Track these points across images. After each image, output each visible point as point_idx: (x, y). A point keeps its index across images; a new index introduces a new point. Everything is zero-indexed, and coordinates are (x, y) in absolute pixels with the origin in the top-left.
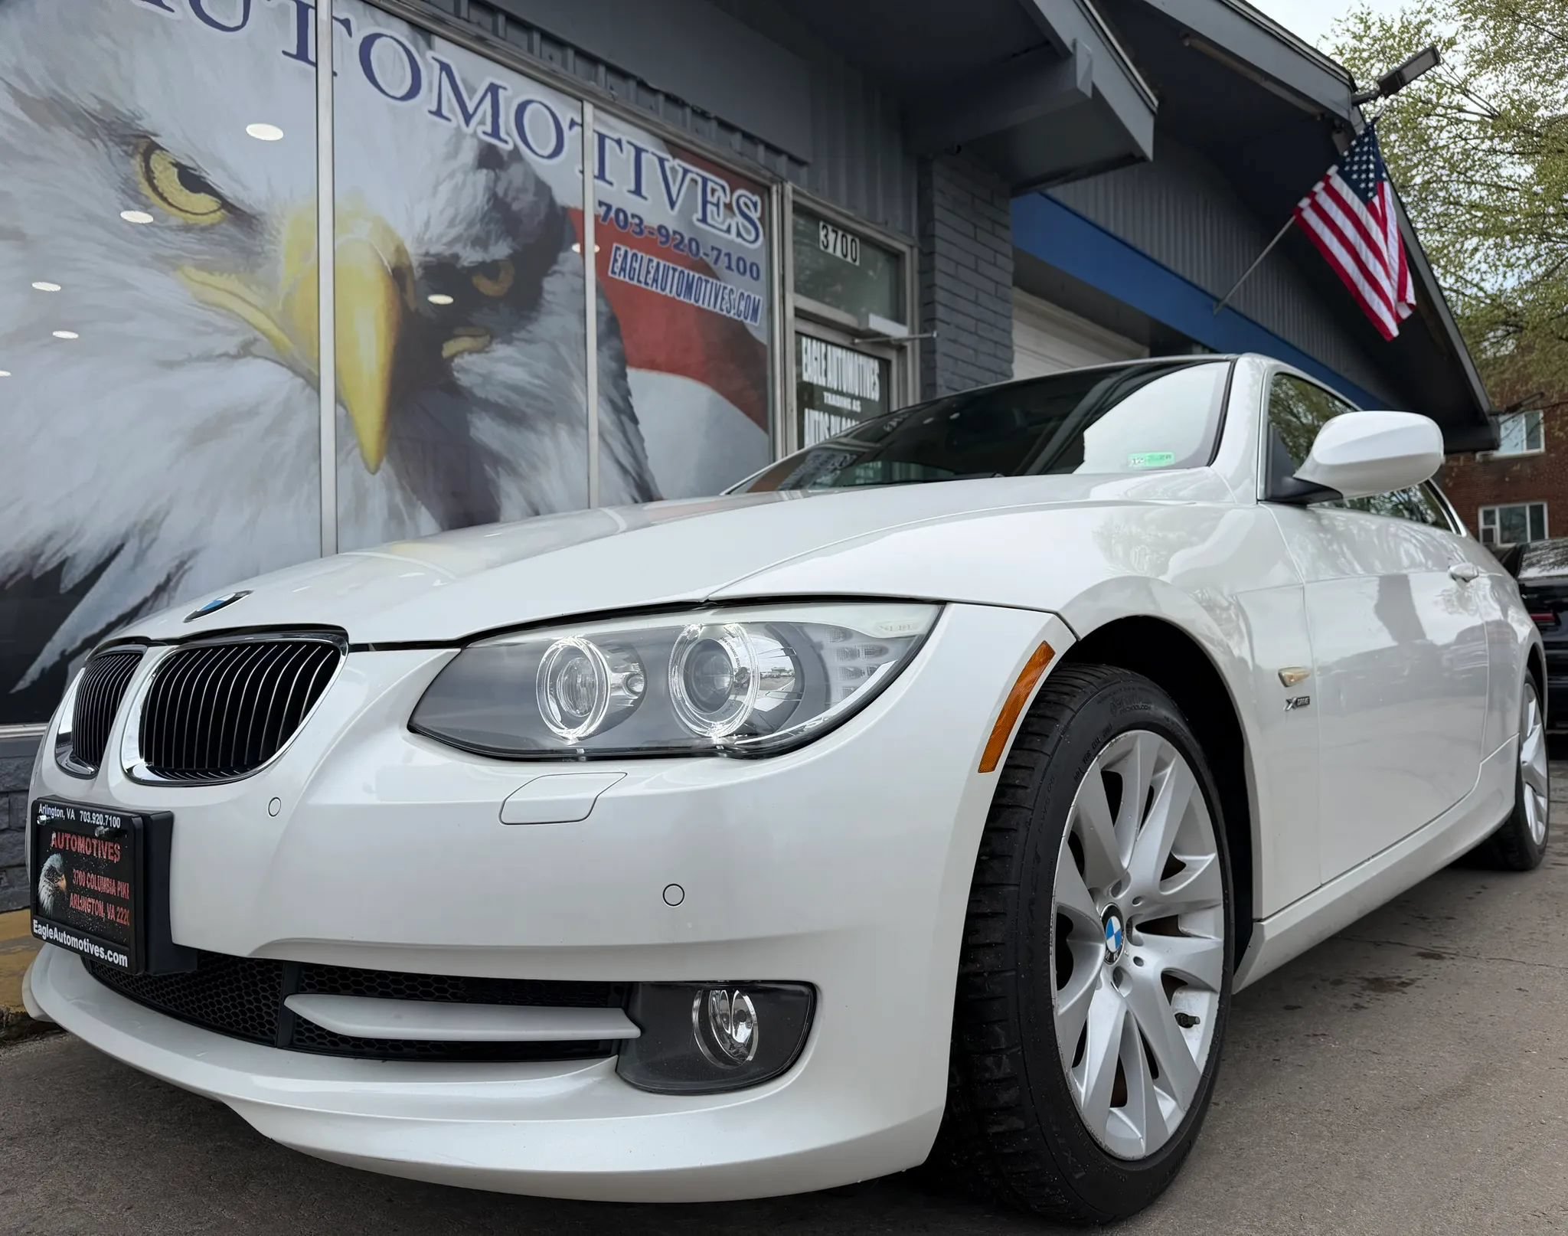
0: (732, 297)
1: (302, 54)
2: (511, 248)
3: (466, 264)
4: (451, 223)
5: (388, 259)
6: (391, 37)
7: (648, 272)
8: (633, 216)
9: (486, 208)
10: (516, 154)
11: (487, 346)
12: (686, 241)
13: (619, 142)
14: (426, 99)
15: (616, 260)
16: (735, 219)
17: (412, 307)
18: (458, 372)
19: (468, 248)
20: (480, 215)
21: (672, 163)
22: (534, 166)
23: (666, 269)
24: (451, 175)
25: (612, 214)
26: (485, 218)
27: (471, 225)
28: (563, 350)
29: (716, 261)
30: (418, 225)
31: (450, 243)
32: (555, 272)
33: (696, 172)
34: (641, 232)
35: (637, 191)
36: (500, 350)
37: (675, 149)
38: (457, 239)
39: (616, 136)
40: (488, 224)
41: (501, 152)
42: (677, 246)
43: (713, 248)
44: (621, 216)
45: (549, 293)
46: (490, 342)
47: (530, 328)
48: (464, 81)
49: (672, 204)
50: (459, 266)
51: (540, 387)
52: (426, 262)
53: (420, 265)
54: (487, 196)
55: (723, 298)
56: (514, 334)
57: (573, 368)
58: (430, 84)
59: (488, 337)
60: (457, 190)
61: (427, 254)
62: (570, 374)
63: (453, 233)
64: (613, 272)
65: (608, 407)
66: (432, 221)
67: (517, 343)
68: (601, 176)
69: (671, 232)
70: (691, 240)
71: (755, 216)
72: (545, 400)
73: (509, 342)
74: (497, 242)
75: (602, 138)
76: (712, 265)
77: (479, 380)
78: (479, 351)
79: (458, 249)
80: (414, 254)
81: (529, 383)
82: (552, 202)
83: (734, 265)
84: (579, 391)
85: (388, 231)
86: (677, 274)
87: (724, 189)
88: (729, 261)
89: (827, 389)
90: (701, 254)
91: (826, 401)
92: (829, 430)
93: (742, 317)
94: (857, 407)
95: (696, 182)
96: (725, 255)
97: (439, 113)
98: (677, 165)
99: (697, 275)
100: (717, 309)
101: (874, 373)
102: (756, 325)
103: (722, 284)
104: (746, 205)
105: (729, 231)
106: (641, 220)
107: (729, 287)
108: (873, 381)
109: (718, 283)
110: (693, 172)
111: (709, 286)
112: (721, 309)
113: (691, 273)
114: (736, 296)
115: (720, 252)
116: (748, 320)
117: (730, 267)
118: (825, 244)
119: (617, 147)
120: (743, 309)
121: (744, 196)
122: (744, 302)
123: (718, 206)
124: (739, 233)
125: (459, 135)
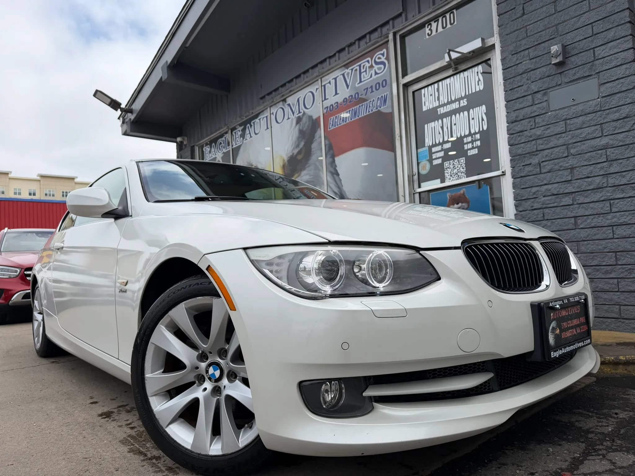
0: (373, 103)
1: (268, 128)
2: (304, 142)
3: (295, 154)
4: (292, 145)
5: (282, 164)
6: (280, 108)
7: (340, 119)
8: (335, 104)
9: (298, 135)
10: (304, 113)
11: (300, 174)
12: (354, 96)
13: (330, 82)
14: (286, 117)
15: (330, 123)
16: (374, 69)
17: (286, 173)
19: (295, 150)
20: (297, 139)
21: (347, 71)
22: (308, 113)
24: (291, 133)
25: (329, 109)
27: (296, 143)
28: (317, 163)
29: (366, 94)
30: (286, 151)
31: (292, 151)
32: (314, 141)
34: (338, 107)
36: (304, 173)
37: (346, 66)
38: (293, 149)
39: (328, 81)
40: (299, 140)
41: (300, 116)
42: (350, 102)
43: (364, 90)
44: (331, 107)
45: (313, 148)
47: (309, 162)
48: (292, 105)
49: (348, 86)
50: (294, 156)
51: (312, 178)
52: (288, 159)
53: (287, 161)
54: (298, 132)
55: (370, 107)
56: (306, 167)
57: (320, 167)
58: (287, 112)
59: (300, 171)
60: (293, 136)
61: (288, 157)
62: (319, 170)
64: (329, 128)
66: (288, 148)
67: (306, 169)
68: (325, 99)
69: (348, 98)
70: (355, 94)
71: (383, 59)
73: (304, 170)
74: (301, 143)
75: (324, 86)
76: (364, 97)
78: (299, 176)
80: (286, 159)
82: (313, 120)
83: (374, 89)
85: (281, 157)
87: (368, 61)
88: (372, 90)
89: (440, 106)
90: (360, 96)
91: (439, 113)
92: (442, 128)
93: (379, 108)
94: (464, 103)
95: (356, 70)
96: (370, 88)
97: (289, 118)
98: (349, 70)
99: (358, 106)
100: (368, 113)
101: (478, 75)
102: (386, 106)
103: (369, 101)
104: (379, 58)
105: (371, 77)
106: (337, 103)
107: (372, 100)
108: (477, 80)
109: (367, 102)
110: (355, 67)
111: (363, 106)
112: (369, 112)
113: (356, 107)
114: (376, 101)
115: (367, 89)
116: (382, 107)
117: (372, 91)
118: (430, 33)
119: (329, 84)
120: (379, 105)
121: (378, 54)
122: (379, 101)
123: (366, 71)
124: (376, 73)
125: (292, 119)
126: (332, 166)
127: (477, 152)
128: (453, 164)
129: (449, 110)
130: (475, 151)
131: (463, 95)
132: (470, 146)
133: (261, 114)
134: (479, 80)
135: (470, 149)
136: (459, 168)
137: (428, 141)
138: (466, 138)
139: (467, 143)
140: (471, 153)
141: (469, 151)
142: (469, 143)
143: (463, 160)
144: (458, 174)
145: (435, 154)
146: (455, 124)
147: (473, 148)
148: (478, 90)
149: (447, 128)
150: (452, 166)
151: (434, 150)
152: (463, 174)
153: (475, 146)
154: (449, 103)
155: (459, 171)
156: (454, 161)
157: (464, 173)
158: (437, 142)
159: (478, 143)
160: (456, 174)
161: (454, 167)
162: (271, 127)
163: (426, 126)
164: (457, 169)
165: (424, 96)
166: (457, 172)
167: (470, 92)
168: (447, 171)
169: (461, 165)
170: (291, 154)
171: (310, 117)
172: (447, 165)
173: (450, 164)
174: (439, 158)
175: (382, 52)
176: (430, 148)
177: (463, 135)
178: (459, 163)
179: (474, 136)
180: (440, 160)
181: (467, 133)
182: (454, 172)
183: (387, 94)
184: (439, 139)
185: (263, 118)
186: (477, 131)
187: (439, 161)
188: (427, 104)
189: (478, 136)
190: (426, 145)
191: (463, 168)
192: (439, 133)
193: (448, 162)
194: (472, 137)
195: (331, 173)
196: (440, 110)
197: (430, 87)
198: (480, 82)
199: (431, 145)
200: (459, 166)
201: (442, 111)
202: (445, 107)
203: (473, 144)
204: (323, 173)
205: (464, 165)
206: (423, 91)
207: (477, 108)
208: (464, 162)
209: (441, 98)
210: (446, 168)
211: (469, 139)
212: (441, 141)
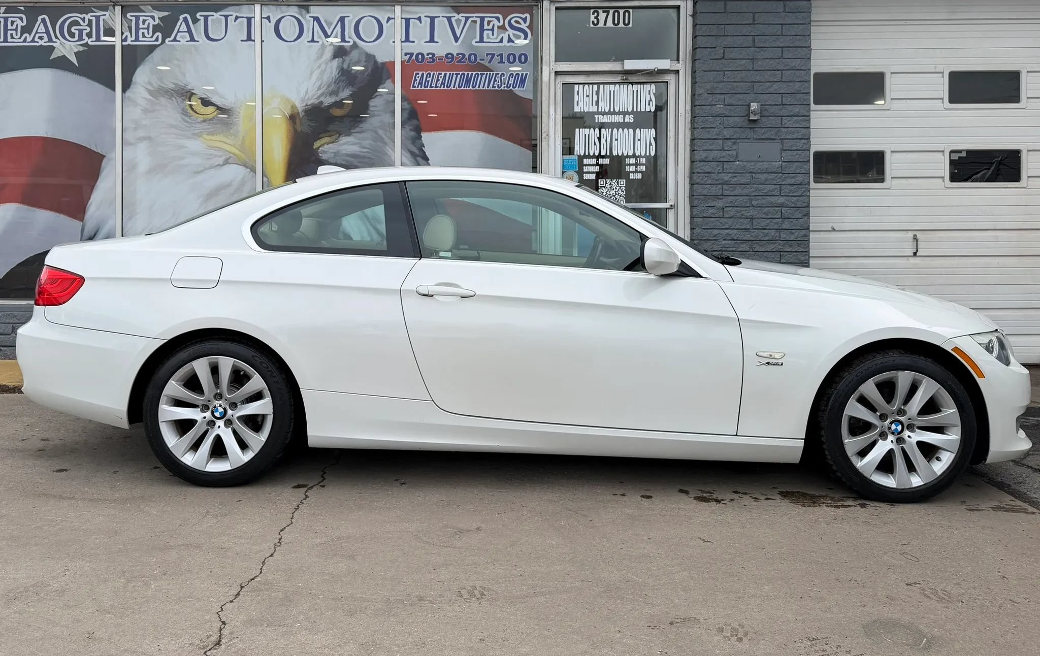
0: (503, 78)
1: (249, 38)
2: (351, 91)
3: (326, 105)
4: (319, 89)
5: (288, 112)
6: (289, 15)
7: (438, 80)
8: (428, 54)
9: (337, 76)
10: (355, 45)
11: (337, 139)
12: (467, 57)
13: (419, 19)
14: (307, 36)
15: (415, 80)
16: (507, 33)
17: (299, 130)
18: (321, 153)
19: (328, 97)
20: (334, 81)
21: (456, 17)
22: (364, 48)
23: (451, 77)
24: (319, 67)
25: (414, 57)
26: (337, 82)
27: (329, 86)
28: (381, 132)
29: (490, 62)
30: (302, 93)
31: (319, 97)
32: (377, 96)
33: (475, 16)
34: (434, 61)
35: (432, 40)
37: (458, 9)
38: (322, 95)
39: (417, 16)
40: (338, 84)
41: (346, 47)
42: (459, 61)
43: (487, 55)
44: (420, 56)
45: (373, 106)
46: (339, 137)
47: (361, 126)
48: (326, 21)
49: (456, 39)
50: (322, 107)
51: (367, 152)
52: (306, 109)
53: (303, 111)
54: (338, 71)
55: (495, 80)
56: (352, 131)
57: (386, 140)
58: (309, 28)
59: (338, 135)
60: (323, 72)
61: (307, 105)
62: (386, 144)
63: (320, 92)
64: (414, 86)
65: (408, 155)
66: (309, 91)
67: (353, 134)
68: (407, 39)
69: (455, 55)
70: (470, 56)
71: (524, 26)
72: (369, 158)
73: (349, 135)
74: (343, 90)
75: (407, 21)
76: (487, 64)
77: (332, 155)
78: (333, 142)
79: (322, 99)
80: (300, 107)
81: (360, 152)
82: (376, 62)
83: (505, 59)
84: (390, 150)
85: (288, 100)
86: (459, 76)
87: (498, 19)
88: (501, 58)
89: (598, 113)
90: (478, 60)
91: (597, 121)
92: (599, 139)
93: (511, 87)
94: (630, 119)
95: (475, 22)
96: (497, 56)
97: (313, 41)
98: (461, 17)
99: (474, 73)
100: (491, 88)
101: (649, 94)
102: (524, 89)
103: (495, 73)
104: (517, 22)
105: (501, 41)
106: (433, 55)
107: (500, 73)
108: (648, 99)
109: (492, 73)
110: (473, 17)
111: (484, 76)
112: (493, 87)
113: (470, 73)
114: (506, 76)
115: (493, 55)
116: (517, 88)
117: (501, 62)
118: (596, 22)
119: (418, 22)
120: (512, 83)
121: (515, 17)
122: (513, 79)
123: (492, 30)
124: (510, 40)
125: (323, 47)
126: (413, 143)
127: (641, 178)
128: (611, 184)
129: (611, 121)
130: (639, 176)
131: (630, 110)
132: (633, 168)
133: (230, 8)
134: (651, 100)
135: (633, 172)
136: (617, 190)
137: (579, 149)
138: (629, 159)
139: (630, 165)
140: (633, 176)
141: (631, 174)
142: (633, 165)
143: (623, 182)
144: (616, 196)
145: (587, 167)
146: (617, 140)
147: (636, 172)
148: (648, 110)
149: (606, 141)
150: (608, 186)
151: (586, 161)
152: (621, 198)
153: (639, 170)
154: (610, 113)
155: (617, 193)
156: (612, 181)
157: (623, 197)
158: (592, 154)
159: (643, 168)
160: (613, 196)
161: (610, 188)
162: (262, 41)
163: (577, 130)
164: (615, 190)
165: (578, 94)
166: (614, 194)
167: (639, 110)
168: (601, 190)
169: (621, 187)
170: (313, 101)
171: (370, 58)
172: (602, 183)
173: (606, 183)
174: (592, 173)
175: (523, 16)
176: (581, 158)
177: (625, 155)
178: (618, 184)
179: (638, 159)
180: (594, 175)
181: (631, 153)
182: (611, 193)
183: (526, 74)
184: (594, 151)
185: (237, 18)
186: (643, 154)
187: (593, 177)
188: (581, 104)
189: (643, 161)
190: (575, 154)
191: (622, 191)
192: (595, 144)
193: (605, 180)
194: (636, 159)
195: (413, 154)
196: (598, 118)
197: (586, 86)
198: (651, 102)
199: (582, 154)
200: (618, 188)
201: (600, 119)
202: (605, 116)
203: (636, 167)
204: (394, 151)
205: (624, 188)
206: (576, 87)
207: (645, 130)
208: (625, 185)
209: (601, 104)
210: (601, 187)
211: (633, 161)
212: (597, 154)
